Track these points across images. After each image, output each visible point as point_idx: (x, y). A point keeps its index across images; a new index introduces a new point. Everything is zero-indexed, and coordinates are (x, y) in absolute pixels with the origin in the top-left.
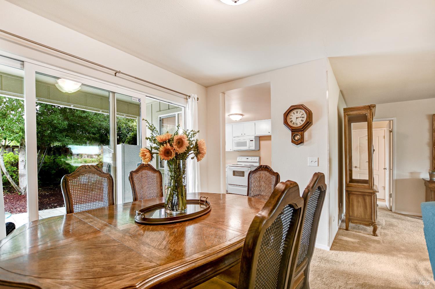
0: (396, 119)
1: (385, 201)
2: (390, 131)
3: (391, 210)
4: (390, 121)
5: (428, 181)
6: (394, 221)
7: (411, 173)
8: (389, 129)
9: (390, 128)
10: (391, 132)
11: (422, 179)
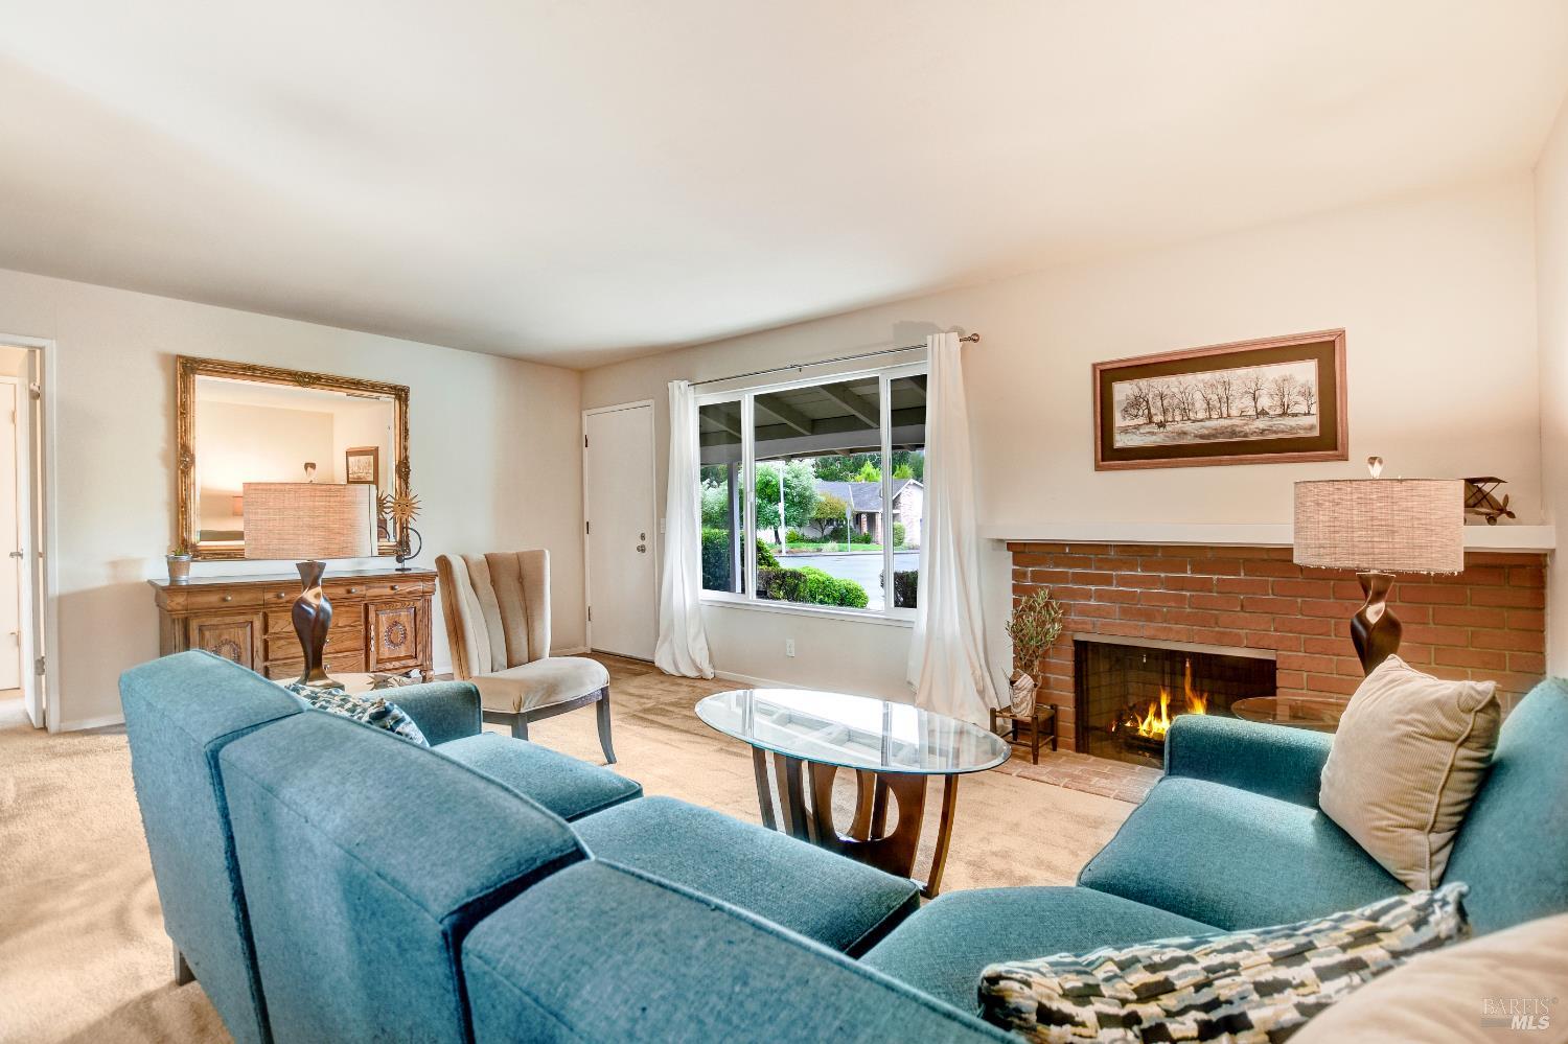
0: (54, 345)
1: (23, 696)
2: (31, 391)
3: (45, 728)
4: (32, 350)
5: (164, 589)
6: (51, 770)
7: (114, 564)
8: (30, 382)
9: (32, 379)
10: (35, 396)
11: (149, 581)
